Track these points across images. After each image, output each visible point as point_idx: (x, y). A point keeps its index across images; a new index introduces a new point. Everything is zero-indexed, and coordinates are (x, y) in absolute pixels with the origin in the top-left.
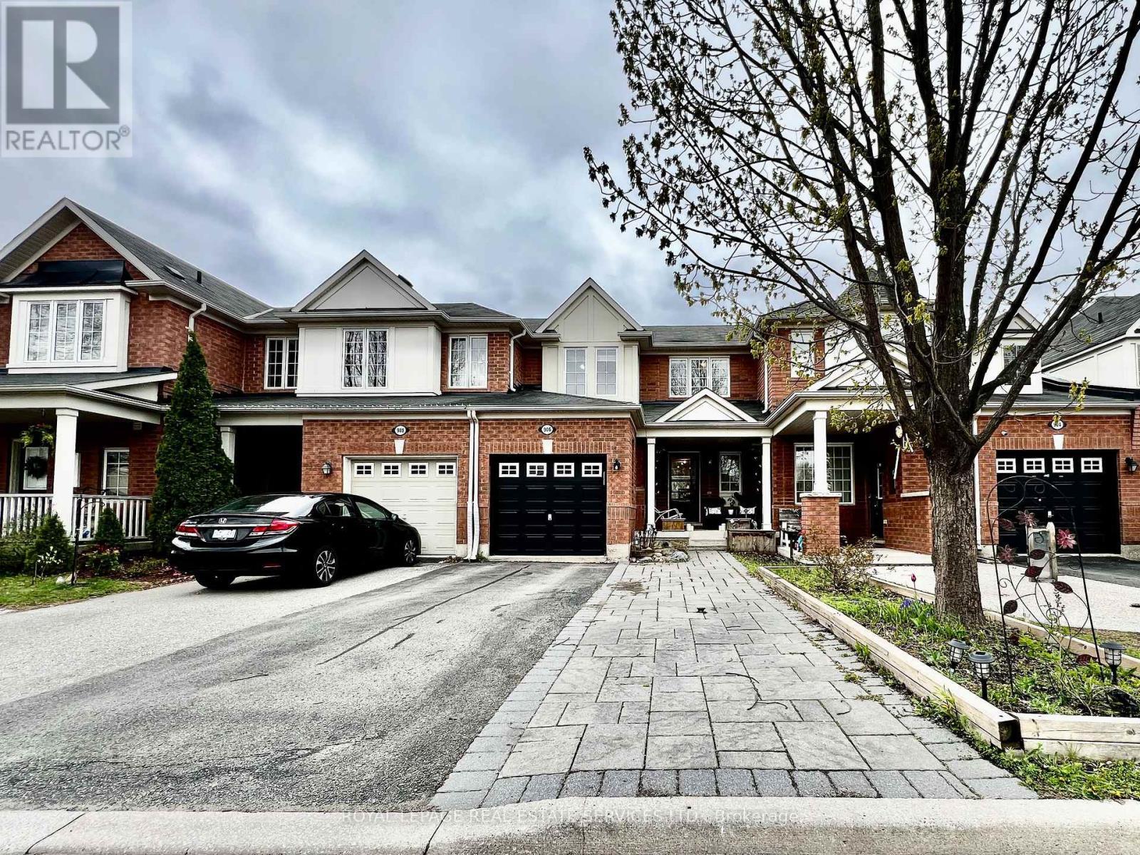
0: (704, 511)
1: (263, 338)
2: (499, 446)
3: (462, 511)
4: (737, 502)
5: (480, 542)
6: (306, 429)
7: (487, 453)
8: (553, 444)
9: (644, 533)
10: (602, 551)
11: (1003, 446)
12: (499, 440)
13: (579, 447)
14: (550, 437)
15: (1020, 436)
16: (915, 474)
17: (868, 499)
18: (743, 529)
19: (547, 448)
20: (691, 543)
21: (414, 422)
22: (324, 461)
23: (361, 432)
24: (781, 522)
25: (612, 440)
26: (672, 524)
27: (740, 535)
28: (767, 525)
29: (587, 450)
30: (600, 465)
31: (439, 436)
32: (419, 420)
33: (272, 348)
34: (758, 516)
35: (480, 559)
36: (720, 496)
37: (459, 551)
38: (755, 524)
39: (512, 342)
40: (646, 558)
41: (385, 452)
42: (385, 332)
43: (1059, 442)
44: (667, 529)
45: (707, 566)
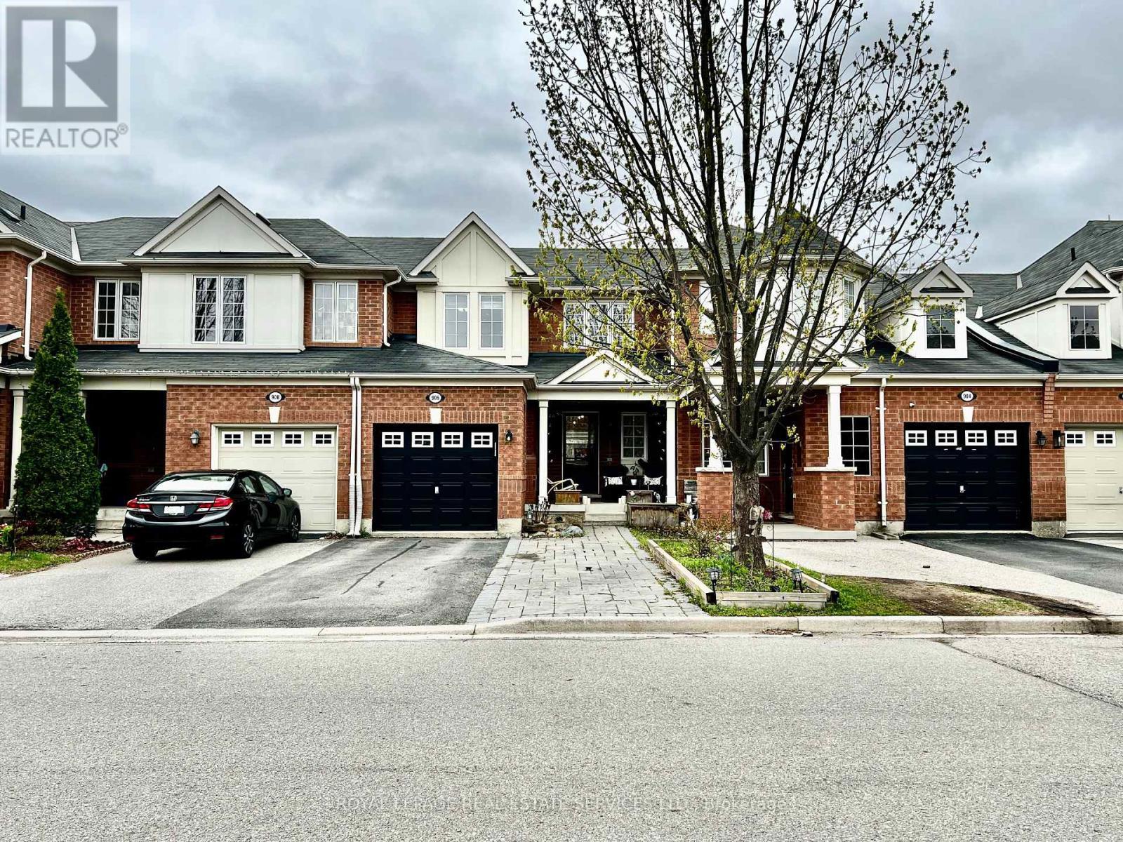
0: (603, 481)
1: (92, 281)
2: (384, 416)
3: (343, 484)
4: (641, 471)
5: (363, 517)
6: (170, 395)
7: (370, 423)
8: (442, 413)
9: (537, 507)
10: (493, 526)
11: (911, 418)
12: (383, 409)
13: (469, 417)
14: (439, 406)
15: (928, 407)
16: (819, 447)
17: (783, 470)
18: (645, 502)
19: (436, 417)
20: (587, 518)
21: (290, 389)
22: (191, 430)
23: (232, 399)
24: (686, 494)
25: (503, 409)
26: (566, 496)
27: (639, 508)
28: (671, 499)
29: (478, 420)
30: (490, 434)
31: (318, 404)
32: (296, 386)
33: (102, 291)
34: (662, 489)
35: (363, 535)
36: (622, 463)
37: (340, 526)
38: (658, 497)
39: (386, 290)
40: (539, 533)
41: (258, 420)
42: (243, 279)
43: (968, 415)
44: (561, 502)
45: (602, 540)
